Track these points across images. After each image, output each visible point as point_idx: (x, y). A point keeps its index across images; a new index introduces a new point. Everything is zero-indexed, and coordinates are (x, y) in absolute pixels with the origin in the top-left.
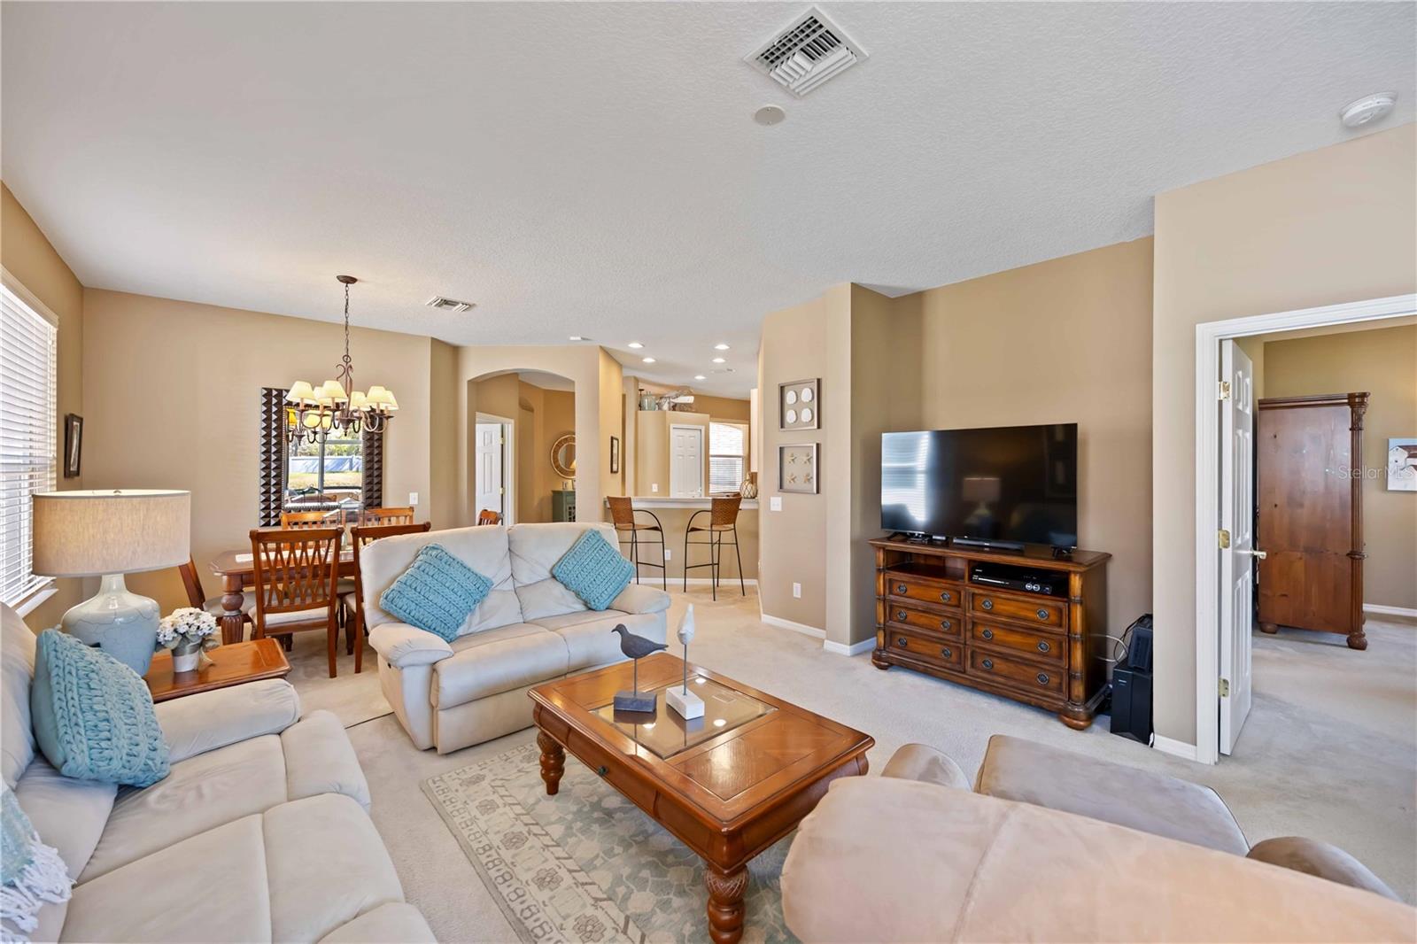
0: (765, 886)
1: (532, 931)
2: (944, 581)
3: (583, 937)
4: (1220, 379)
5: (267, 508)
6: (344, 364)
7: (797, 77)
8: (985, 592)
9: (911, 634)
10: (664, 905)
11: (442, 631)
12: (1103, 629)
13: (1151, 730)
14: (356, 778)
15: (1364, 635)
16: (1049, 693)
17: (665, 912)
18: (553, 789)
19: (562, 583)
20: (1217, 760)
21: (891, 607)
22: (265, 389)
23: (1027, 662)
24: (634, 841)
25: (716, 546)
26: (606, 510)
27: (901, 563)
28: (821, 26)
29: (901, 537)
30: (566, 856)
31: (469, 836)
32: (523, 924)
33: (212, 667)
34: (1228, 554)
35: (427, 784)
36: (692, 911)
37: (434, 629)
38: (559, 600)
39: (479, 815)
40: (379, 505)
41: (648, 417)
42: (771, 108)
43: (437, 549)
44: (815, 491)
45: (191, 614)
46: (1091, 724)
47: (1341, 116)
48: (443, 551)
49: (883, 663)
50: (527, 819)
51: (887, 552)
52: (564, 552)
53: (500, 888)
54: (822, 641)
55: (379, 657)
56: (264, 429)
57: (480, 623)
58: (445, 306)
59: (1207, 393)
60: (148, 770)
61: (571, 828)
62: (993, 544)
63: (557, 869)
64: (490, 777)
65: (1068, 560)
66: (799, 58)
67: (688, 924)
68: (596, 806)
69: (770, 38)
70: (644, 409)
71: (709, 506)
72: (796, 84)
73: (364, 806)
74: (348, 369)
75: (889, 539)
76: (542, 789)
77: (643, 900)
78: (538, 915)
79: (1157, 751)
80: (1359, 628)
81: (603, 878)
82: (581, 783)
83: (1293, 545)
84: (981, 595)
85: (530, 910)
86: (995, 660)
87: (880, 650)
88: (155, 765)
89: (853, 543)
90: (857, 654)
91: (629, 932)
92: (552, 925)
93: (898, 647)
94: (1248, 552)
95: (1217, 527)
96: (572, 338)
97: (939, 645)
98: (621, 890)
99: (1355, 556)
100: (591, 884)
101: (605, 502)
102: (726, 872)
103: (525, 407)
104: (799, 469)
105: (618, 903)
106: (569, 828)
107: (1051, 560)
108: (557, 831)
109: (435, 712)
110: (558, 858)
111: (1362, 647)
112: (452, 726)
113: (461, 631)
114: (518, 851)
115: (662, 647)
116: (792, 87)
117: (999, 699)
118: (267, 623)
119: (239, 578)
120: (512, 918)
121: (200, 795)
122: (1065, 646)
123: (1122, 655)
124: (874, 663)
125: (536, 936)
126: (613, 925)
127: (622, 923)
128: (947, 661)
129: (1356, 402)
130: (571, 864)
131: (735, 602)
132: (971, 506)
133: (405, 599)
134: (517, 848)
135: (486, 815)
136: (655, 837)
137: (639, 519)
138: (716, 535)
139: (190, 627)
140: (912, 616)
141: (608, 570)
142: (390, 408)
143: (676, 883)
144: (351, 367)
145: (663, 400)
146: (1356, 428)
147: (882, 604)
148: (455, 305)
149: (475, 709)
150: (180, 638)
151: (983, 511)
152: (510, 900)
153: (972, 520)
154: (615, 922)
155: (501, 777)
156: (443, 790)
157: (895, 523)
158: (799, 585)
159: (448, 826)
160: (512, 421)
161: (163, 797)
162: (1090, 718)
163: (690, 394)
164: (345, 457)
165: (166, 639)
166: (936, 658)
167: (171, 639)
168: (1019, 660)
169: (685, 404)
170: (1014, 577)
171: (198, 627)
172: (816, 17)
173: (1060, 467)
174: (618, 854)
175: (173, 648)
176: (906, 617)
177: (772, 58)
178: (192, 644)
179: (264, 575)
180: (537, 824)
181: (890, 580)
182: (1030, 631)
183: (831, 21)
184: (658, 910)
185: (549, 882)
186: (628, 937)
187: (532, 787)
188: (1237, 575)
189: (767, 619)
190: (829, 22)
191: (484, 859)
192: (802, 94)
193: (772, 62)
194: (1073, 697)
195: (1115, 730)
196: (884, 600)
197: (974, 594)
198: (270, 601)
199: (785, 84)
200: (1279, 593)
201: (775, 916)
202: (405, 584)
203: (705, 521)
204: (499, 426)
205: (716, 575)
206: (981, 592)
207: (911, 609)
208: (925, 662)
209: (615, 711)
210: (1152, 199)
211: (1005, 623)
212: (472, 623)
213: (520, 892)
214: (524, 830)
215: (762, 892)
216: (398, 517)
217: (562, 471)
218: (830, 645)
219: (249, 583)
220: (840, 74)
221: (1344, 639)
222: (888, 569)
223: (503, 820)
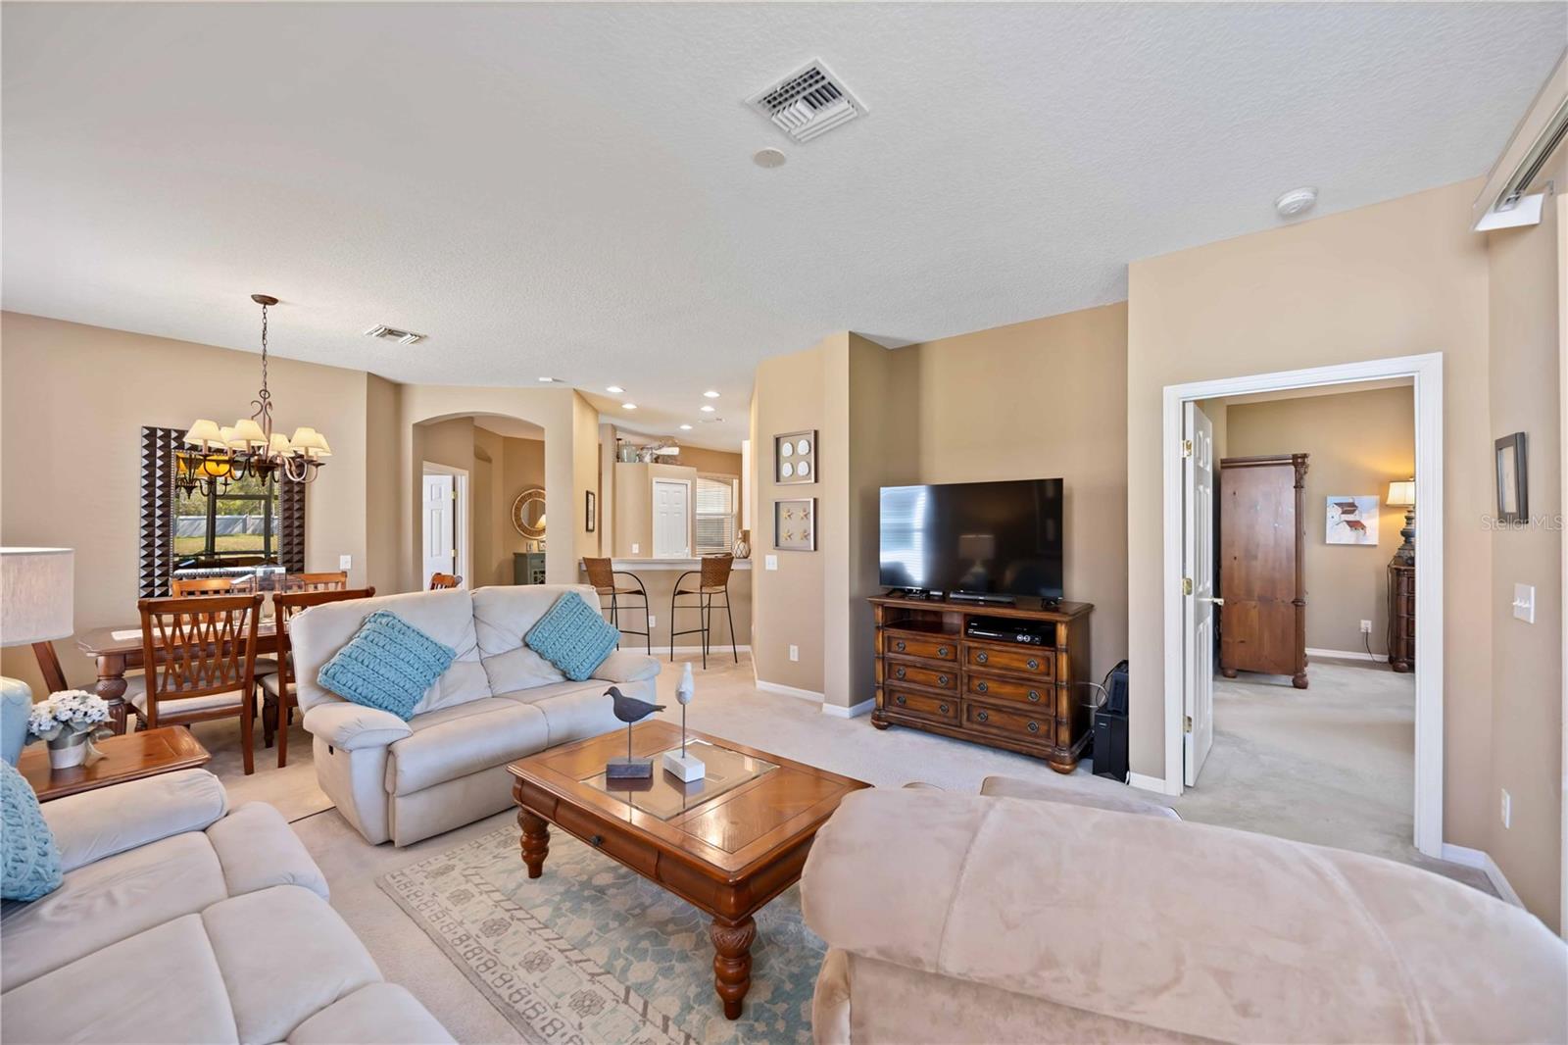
0: (770, 942)
1: (524, 1013)
2: (940, 636)
3: (581, 1013)
4: (1184, 439)
5: (150, 574)
6: (262, 400)
7: (799, 124)
8: (980, 645)
9: (911, 692)
10: (667, 972)
11: (395, 709)
12: (1087, 676)
13: (1127, 769)
14: (310, 869)
15: (1305, 676)
16: (1038, 741)
17: (668, 978)
18: (535, 871)
19: (536, 651)
20: (1182, 792)
21: (890, 665)
22: (147, 428)
23: (1019, 712)
24: (630, 914)
25: (706, 610)
26: (581, 573)
27: (900, 619)
28: (823, 78)
29: (900, 594)
30: (557, 936)
31: (441, 929)
32: (513, 1007)
33: (102, 762)
34: (1190, 599)
35: (386, 880)
36: (696, 974)
37: (386, 708)
38: (533, 670)
39: (450, 906)
40: (301, 570)
41: (627, 469)
42: (773, 151)
43: (388, 616)
44: (812, 548)
45: (74, 698)
46: (1075, 768)
47: (1276, 205)
48: (394, 618)
49: (882, 723)
50: (509, 905)
51: (886, 609)
52: (539, 617)
53: (484, 976)
54: (820, 706)
55: (316, 741)
56: (145, 477)
57: (441, 699)
58: (389, 336)
59: (1173, 451)
60: (38, 879)
61: (560, 909)
62: (987, 598)
63: (547, 951)
64: (460, 866)
65: (1056, 610)
66: (801, 106)
67: (693, 986)
68: (586, 885)
69: (774, 82)
70: (623, 461)
71: (699, 568)
72: (798, 131)
73: (324, 897)
74: (266, 406)
75: (888, 596)
76: (524, 871)
77: (642, 970)
78: (530, 997)
79: (1133, 788)
80: (1302, 670)
81: (599, 954)
82: (567, 863)
83: (1249, 593)
84: (976, 648)
85: (520, 993)
86: (989, 712)
87: (879, 710)
88: (47, 873)
89: (851, 601)
90: (856, 716)
91: (630, 1001)
92: (545, 1004)
93: (897, 706)
94: (1209, 599)
95: (1181, 576)
96: (541, 379)
97: (936, 701)
98: (620, 963)
99: (1298, 603)
100: (586, 961)
101: (580, 564)
102: (733, 923)
103: (481, 457)
104: (795, 525)
105: (617, 975)
106: (557, 909)
107: (1040, 611)
108: (544, 913)
109: (391, 799)
110: (547, 940)
111: (1304, 686)
112: (411, 814)
113: (418, 709)
114: (500, 937)
115: (659, 708)
116: (794, 133)
117: (994, 752)
118: (161, 713)
119: (122, 658)
120: (500, 1004)
121: (112, 900)
122: (1053, 693)
123: (1103, 700)
124: (873, 723)
125: (528, 1017)
126: (613, 997)
127: (622, 994)
128: (945, 717)
129: (1299, 462)
130: (563, 944)
131: (728, 668)
132: (967, 564)
133: (350, 674)
134: (498, 935)
135: (459, 905)
136: (652, 908)
137: (620, 582)
138: (706, 597)
139: (74, 713)
140: (910, 673)
141: (589, 635)
142: (320, 454)
143: (678, 950)
144: (270, 404)
145: (645, 451)
146: (1298, 486)
147: (881, 663)
148: (401, 336)
149: (438, 794)
150: (61, 726)
151: (978, 569)
152: (496, 986)
153: (968, 579)
154: (614, 994)
155: (473, 865)
156: (405, 885)
157: (893, 581)
158: (796, 647)
159: (414, 921)
160: (467, 473)
161: (61, 908)
162: (1076, 761)
163: (675, 445)
164: (236, 516)
165: (42, 728)
166: (934, 714)
167: (49, 728)
168: (1010, 710)
169: (669, 456)
170: (1006, 628)
171: (86, 714)
172: (818, 69)
173: (1050, 524)
174: (614, 929)
175: (51, 739)
176: (905, 674)
177: (773, 103)
178: (76, 734)
179: (156, 654)
180: (520, 908)
181: (889, 637)
182: (1022, 681)
183: (833, 74)
184: (660, 978)
185: (539, 964)
186: (630, 1006)
187: (511, 872)
188: (1199, 620)
189: (761, 685)
190: (831, 76)
191: (461, 950)
192: (803, 140)
193: (774, 106)
194: (1060, 742)
195: (1096, 772)
196: (883, 658)
197: (969, 648)
198: (164, 685)
199: (787, 130)
200: (1239, 640)
201: (781, 969)
202: (349, 657)
203: (693, 583)
204: (450, 478)
205: (706, 643)
206: (976, 645)
207: (910, 666)
208: (924, 719)
209: (608, 779)
210: (1126, 267)
211: (999, 676)
212: (433, 699)
213: (507, 978)
214: (507, 916)
215: (767, 949)
216: (326, 584)
217: (525, 530)
218: (828, 708)
219: (136, 665)
220: (839, 126)
221: (1288, 680)
222: (887, 626)
223: (480, 908)
